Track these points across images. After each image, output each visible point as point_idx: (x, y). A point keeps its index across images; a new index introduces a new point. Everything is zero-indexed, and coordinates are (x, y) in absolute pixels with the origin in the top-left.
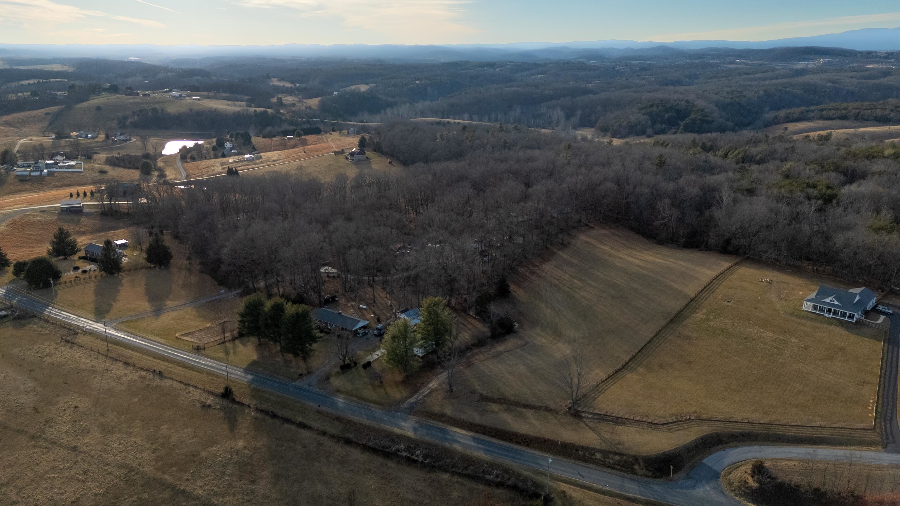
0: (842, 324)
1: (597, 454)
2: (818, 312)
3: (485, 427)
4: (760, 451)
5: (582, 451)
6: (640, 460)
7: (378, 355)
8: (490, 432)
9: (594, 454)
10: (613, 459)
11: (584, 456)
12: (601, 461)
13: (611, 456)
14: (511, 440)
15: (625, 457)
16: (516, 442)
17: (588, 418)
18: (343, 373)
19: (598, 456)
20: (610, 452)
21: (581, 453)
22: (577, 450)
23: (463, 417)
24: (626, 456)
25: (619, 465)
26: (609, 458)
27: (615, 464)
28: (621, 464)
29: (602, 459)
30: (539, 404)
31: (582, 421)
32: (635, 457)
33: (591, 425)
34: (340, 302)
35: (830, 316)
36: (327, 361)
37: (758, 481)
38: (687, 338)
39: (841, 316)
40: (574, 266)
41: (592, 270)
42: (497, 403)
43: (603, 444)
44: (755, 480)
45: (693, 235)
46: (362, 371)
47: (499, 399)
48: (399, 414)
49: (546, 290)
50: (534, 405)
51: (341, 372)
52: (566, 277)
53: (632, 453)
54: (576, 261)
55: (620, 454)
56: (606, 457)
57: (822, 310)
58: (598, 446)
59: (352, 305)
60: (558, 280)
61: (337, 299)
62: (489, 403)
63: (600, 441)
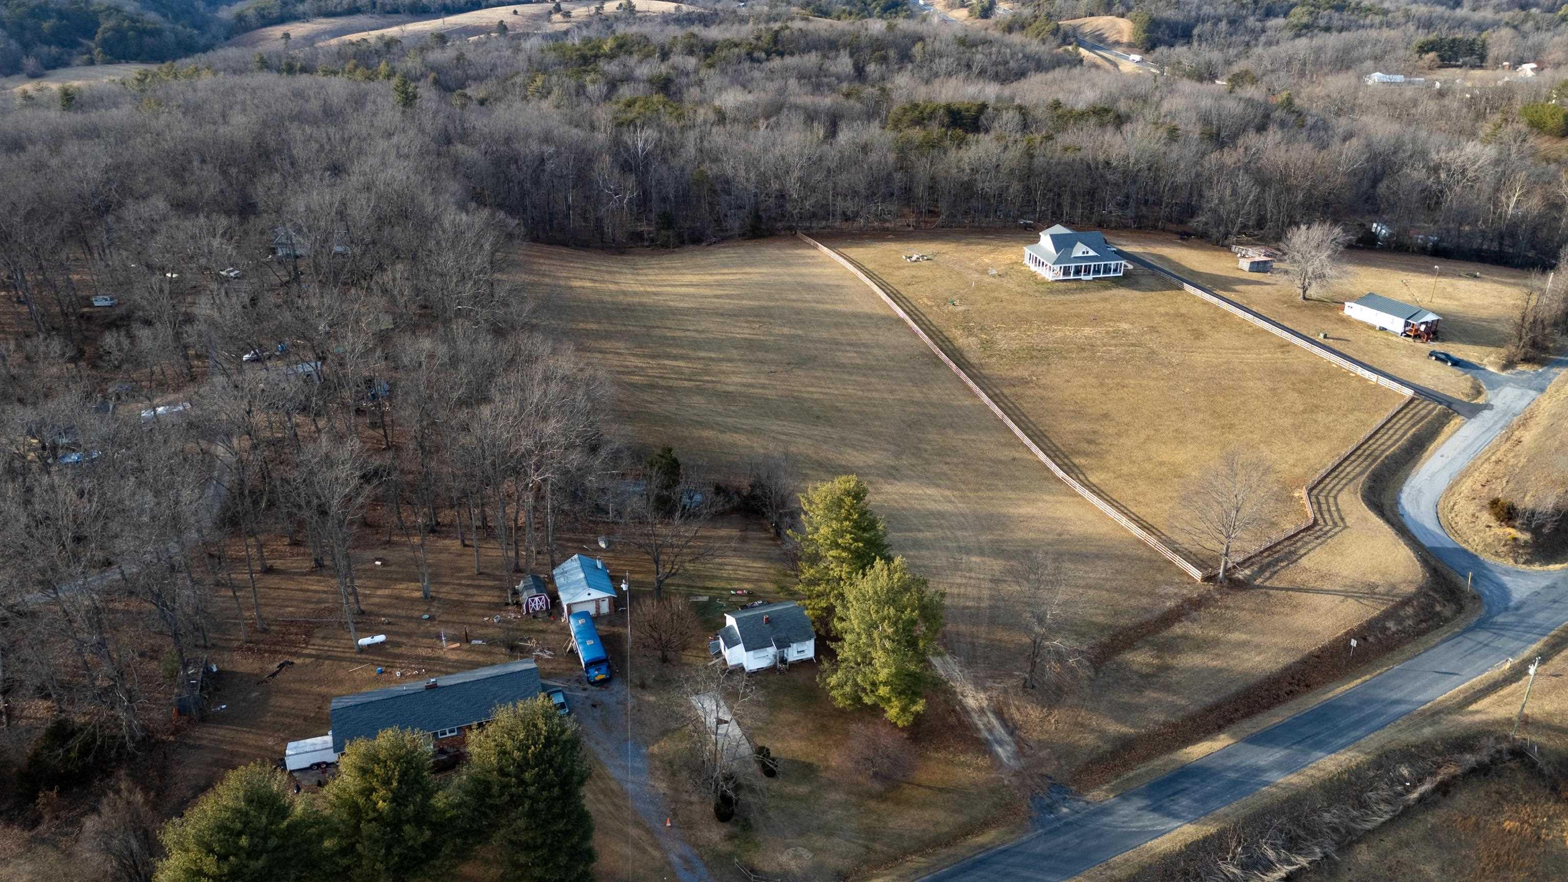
0: (1117, 282)
1: (1387, 624)
2: (1072, 277)
3: (1217, 706)
4: (1419, 490)
5: (1371, 636)
9: (1386, 628)
10: (1408, 617)
11: (1379, 642)
12: (1401, 632)
13: (1402, 613)
14: (1278, 696)
15: (1415, 603)
16: (1288, 694)
17: (1254, 577)
19: (1392, 626)
20: (1395, 609)
21: (1373, 639)
23: (1158, 716)
24: (1412, 599)
25: (1422, 621)
26: (1404, 619)
27: (1418, 624)
28: (1422, 617)
29: (1400, 628)
30: (1170, 604)
31: (1259, 587)
32: (1420, 592)
33: (1282, 585)
34: (241, 669)
35: (1090, 277)
36: (633, 832)
37: (1526, 527)
38: (1024, 382)
39: (1104, 272)
40: (608, 336)
41: (657, 332)
42: (1124, 648)
43: (1365, 602)
44: (1521, 530)
45: (667, 221)
46: (775, 784)
47: (1114, 638)
48: (1065, 810)
49: (651, 403)
50: (1171, 611)
51: (736, 829)
52: (638, 362)
53: (1412, 589)
54: (594, 326)
55: (1406, 602)
56: (1400, 621)
57: (1078, 271)
58: (1371, 610)
59: (317, 657)
60: (632, 373)
61: (215, 669)
62: (1118, 659)
63: (1351, 600)
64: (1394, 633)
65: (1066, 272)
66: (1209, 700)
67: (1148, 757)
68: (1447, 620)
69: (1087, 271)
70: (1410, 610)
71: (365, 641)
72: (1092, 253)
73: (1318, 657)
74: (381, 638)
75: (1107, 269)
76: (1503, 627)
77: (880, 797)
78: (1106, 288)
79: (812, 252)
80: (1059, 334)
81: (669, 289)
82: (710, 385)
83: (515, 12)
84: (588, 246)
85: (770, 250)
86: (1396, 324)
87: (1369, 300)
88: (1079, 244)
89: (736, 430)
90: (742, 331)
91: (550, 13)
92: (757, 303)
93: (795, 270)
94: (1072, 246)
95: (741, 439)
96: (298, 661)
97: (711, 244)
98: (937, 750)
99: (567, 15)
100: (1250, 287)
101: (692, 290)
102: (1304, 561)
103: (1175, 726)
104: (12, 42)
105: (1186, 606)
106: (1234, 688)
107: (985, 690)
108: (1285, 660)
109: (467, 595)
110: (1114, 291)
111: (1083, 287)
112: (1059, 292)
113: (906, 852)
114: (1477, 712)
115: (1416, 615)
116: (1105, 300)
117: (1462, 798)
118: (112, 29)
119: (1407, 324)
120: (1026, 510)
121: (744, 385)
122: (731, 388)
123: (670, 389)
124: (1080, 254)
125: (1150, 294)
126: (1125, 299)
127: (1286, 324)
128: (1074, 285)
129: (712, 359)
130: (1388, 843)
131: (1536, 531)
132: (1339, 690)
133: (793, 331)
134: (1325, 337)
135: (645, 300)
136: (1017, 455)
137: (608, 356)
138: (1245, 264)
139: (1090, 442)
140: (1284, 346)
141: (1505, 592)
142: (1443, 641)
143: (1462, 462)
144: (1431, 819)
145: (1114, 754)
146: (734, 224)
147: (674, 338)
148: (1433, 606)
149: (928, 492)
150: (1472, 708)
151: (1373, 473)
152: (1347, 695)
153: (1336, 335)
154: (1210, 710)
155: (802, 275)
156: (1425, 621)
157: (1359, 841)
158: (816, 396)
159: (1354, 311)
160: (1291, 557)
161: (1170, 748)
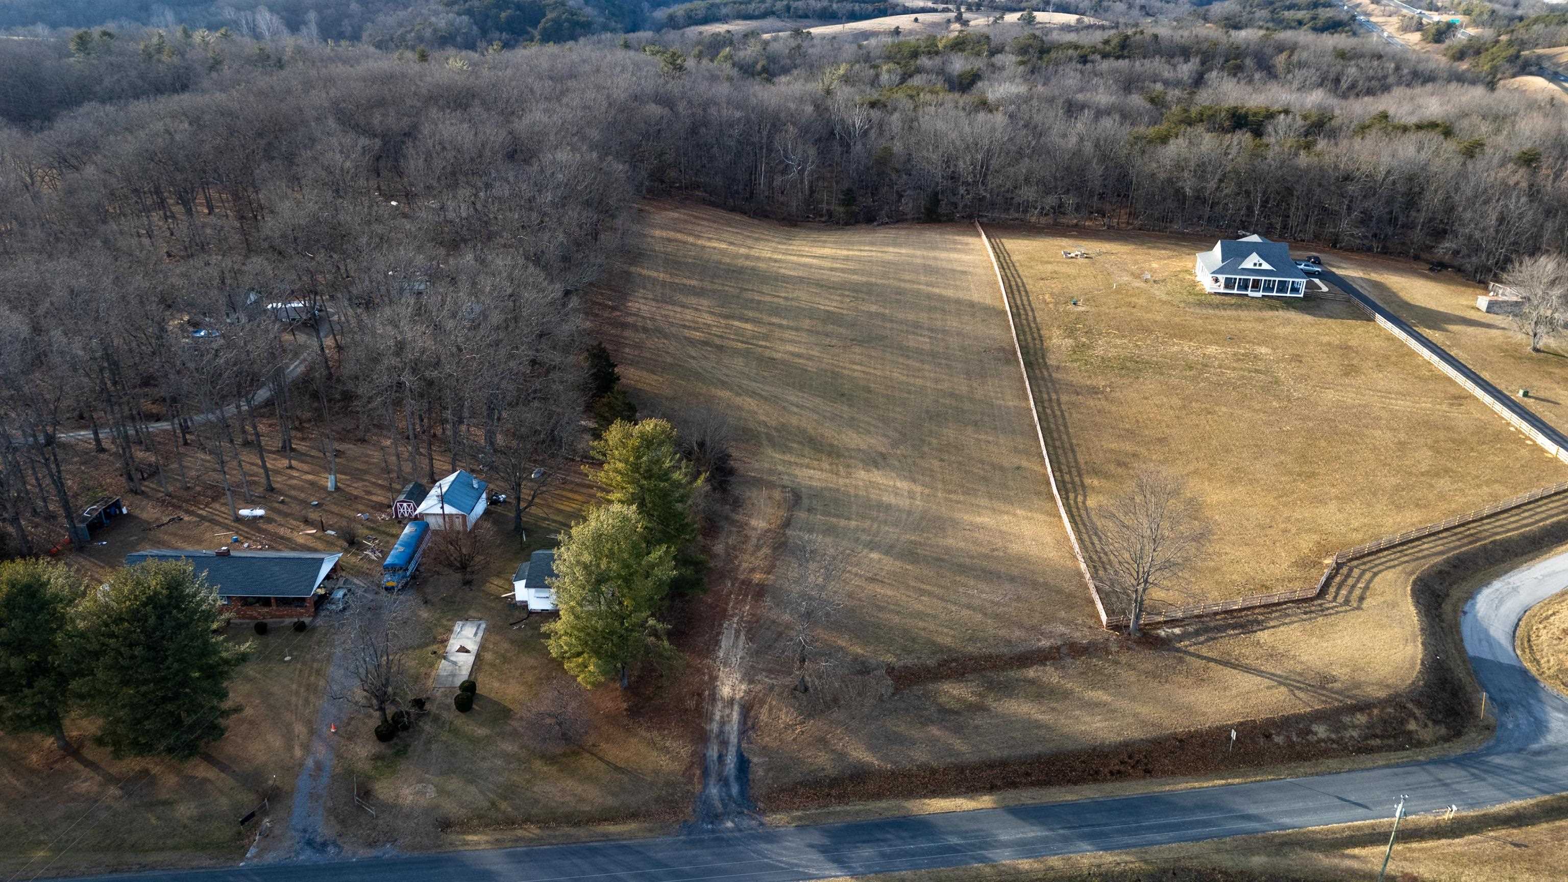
0: (1290, 304)
1: (1315, 728)
2: (1235, 291)
3: (1004, 763)
4: (1515, 589)
5: (1278, 734)
6: (1410, 706)
7: (463, 650)
8: (1027, 774)
9: (1310, 732)
10: (1354, 727)
11: (1291, 745)
12: (1333, 741)
13: (1346, 719)
14: (1097, 772)
15: (1376, 711)
16: (1112, 773)
17: (1180, 638)
18: (402, 753)
19: (1321, 731)
20: (1339, 711)
21: (1279, 739)
22: (1268, 736)
23: (921, 755)
24: (1375, 706)
25: (1376, 736)
26: (1345, 727)
27: (1366, 738)
28: (1378, 732)
29: (1333, 736)
30: (1045, 643)
31: (1178, 650)
32: (1395, 701)
33: (1210, 654)
34: (144, 516)
35: (1259, 294)
36: (299, 729)
38: (1094, 391)
39: (1279, 291)
40: (700, 293)
41: (749, 295)
42: (948, 677)
43: (1301, 695)
45: (848, 198)
46: (461, 721)
47: (943, 664)
48: (729, 824)
49: (694, 358)
50: (1040, 650)
51: (389, 752)
52: (708, 319)
53: (1382, 694)
54: (694, 283)
55: (1363, 707)
56: (1338, 727)
57: (1244, 285)
58: (1299, 704)
59: (203, 518)
60: (695, 329)
61: (125, 511)
62: (930, 686)
63: (1283, 689)
64: (1319, 741)
65: (1229, 284)
66: (995, 753)
67: (878, 796)
68: (1420, 744)
69: (1256, 285)
70: (1361, 719)
71: (244, 512)
72: (1266, 266)
73: (1181, 741)
74: (259, 512)
75: (1282, 287)
76: (1496, 770)
77: (551, 760)
78: (1272, 308)
79: (968, 239)
80: (1176, 348)
81: (795, 258)
82: (760, 350)
83: (916, 20)
84: (767, 217)
85: (932, 235)
88: (1254, 254)
89: (753, 394)
90: (829, 304)
91: (949, 21)
92: (864, 279)
93: (935, 254)
94: (1245, 256)
95: (749, 403)
96: (186, 519)
97: (882, 224)
98: (648, 729)
99: (965, 23)
100: (1472, 329)
101: (815, 261)
102: (1263, 636)
103: (934, 772)
104: (475, 28)
105: (1064, 650)
106: (1038, 749)
107: (751, 682)
108: (1135, 733)
109: (370, 493)
110: (1281, 313)
111: (1243, 303)
112: (1217, 307)
113: (528, 819)
114: (1354, 857)
115: (1370, 726)
116: (1263, 320)
118: (553, 20)
120: (985, 519)
121: (794, 354)
122: (778, 356)
123: (720, 348)
124: (1251, 266)
125: (1325, 320)
127: (1486, 375)
128: (1239, 301)
129: (780, 326)
132: (1184, 785)
133: (881, 310)
134: (1526, 394)
135: (762, 265)
136: (1024, 464)
137: (687, 311)
138: (1483, 302)
139: (1121, 464)
140: (1461, 398)
142: (1387, 766)
145: (834, 782)
146: (907, 205)
147: (759, 302)
148: (1403, 722)
149: (899, 484)
150: (1356, 851)
151: (1458, 557)
153: (1542, 394)
155: (935, 258)
156: (1382, 737)
158: (855, 374)
160: (1260, 625)
161: (911, 794)
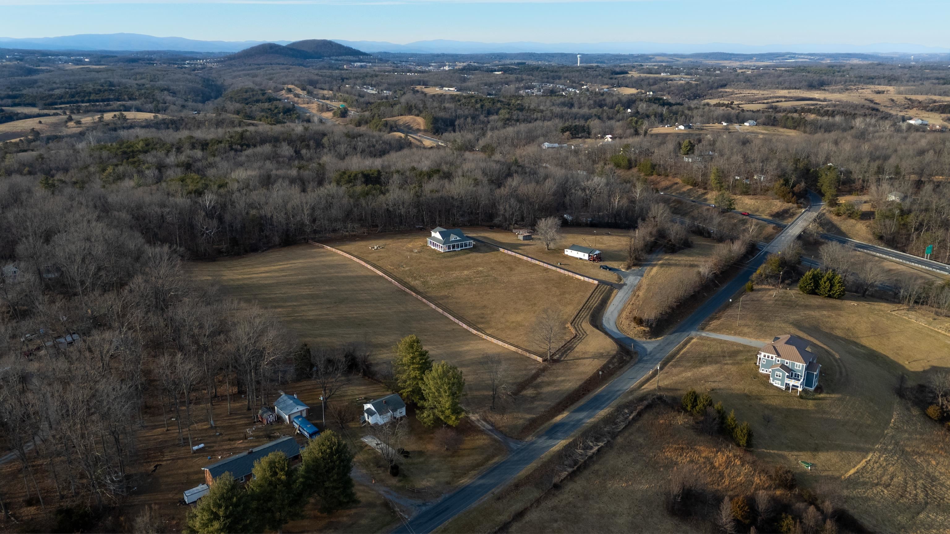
2: (452, 250)
4: (608, 320)
5: (605, 371)
6: (621, 353)
7: (377, 444)
9: (610, 367)
10: (615, 362)
11: (608, 372)
12: (615, 367)
13: (613, 361)
17: (560, 357)
18: (407, 476)
20: (610, 360)
23: (541, 409)
24: (616, 356)
30: (534, 372)
31: (563, 361)
32: (618, 353)
33: (571, 359)
35: (459, 249)
37: (647, 326)
38: (447, 297)
42: (522, 389)
43: (600, 359)
44: (646, 327)
45: (234, 242)
46: (409, 460)
47: (518, 387)
48: (519, 446)
50: (535, 374)
53: (615, 352)
55: (614, 357)
56: (613, 364)
57: (454, 247)
58: (603, 362)
59: (173, 460)
62: (521, 394)
63: (596, 360)
64: (612, 369)
65: (449, 248)
66: (558, 401)
67: (543, 424)
68: (628, 362)
69: (458, 246)
70: (615, 360)
71: (195, 448)
72: (458, 238)
73: (589, 381)
74: (202, 446)
75: (466, 245)
76: (647, 361)
77: (452, 456)
78: (468, 253)
79: (322, 250)
80: (454, 275)
83: (40, 122)
85: (299, 250)
86: (586, 256)
87: (574, 247)
88: (452, 235)
89: (322, 336)
90: (305, 291)
93: (318, 259)
94: (449, 236)
95: (326, 339)
96: (164, 463)
97: (263, 251)
100: (526, 247)
101: (268, 274)
102: (576, 349)
103: (548, 412)
105: (540, 371)
106: (565, 395)
107: (477, 413)
108: (579, 383)
110: (471, 254)
111: (457, 254)
112: (448, 257)
113: (469, 470)
114: (645, 388)
115: (618, 361)
116: (469, 258)
117: (646, 416)
119: (589, 256)
120: (466, 348)
121: (317, 315)
122: (311, 318)
124: (454, 239)
125: (486, 254)
126: (477, 257)
127: (543, 260)
128: (454, 253)
129: (294, 305)
130: (626, 434)
131: (650, 327)
132: (599, 390)
133: (331, 288)
134: (561, 264)
135: (246, 282)
136: (455, 327)
138: (521, 237)
139: (482, 318)
141: (645, 349)
142: (629, 369)
143: (620, 306)
144: (637, 425)
145: (530, 425)
146: (277, 239)
147: (270, 298)
148: (623, 357)
150: (643, 387)
151: (591, 314)
152: (602, 391)
153: (565, 263)
154: (559, 404)
155: (323, 261)
156: (621, 363)
157: (617, 436)
158: (354, 315)
159: (569, 252)
160: (571, 349)
161: (548, 420)
